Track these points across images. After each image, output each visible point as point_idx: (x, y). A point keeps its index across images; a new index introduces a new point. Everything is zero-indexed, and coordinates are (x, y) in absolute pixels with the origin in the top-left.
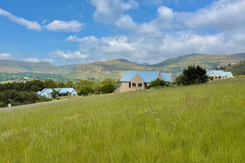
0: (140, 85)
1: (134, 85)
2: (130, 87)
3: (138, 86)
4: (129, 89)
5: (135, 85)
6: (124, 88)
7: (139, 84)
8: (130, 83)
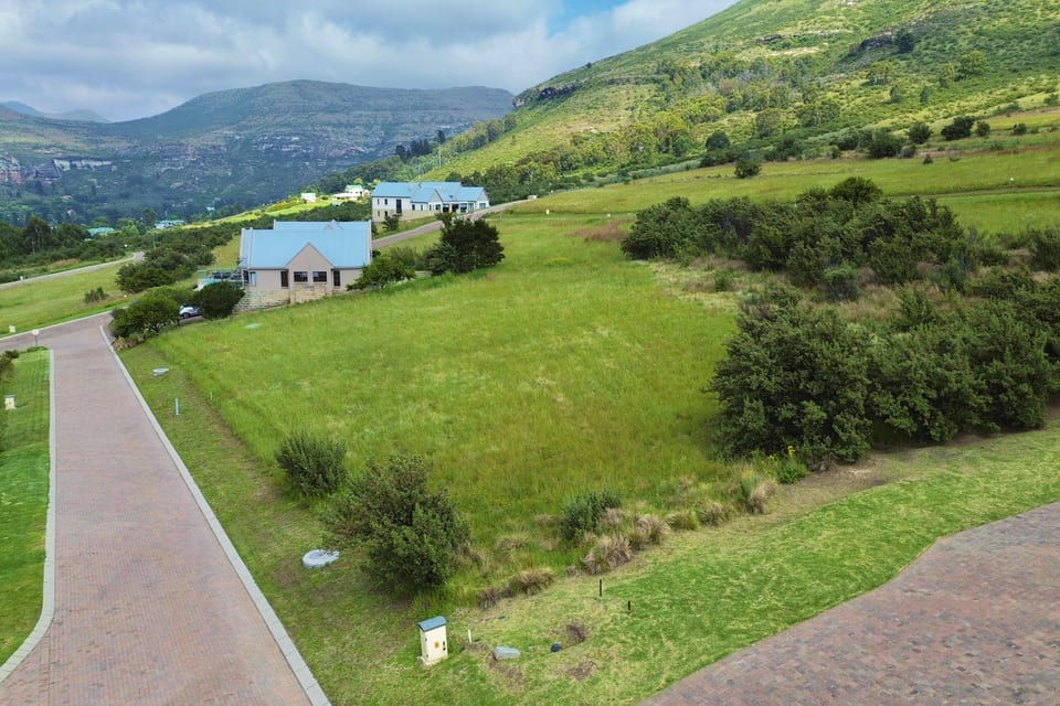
0: (321, 277)
1: (300, 277)
2: (285, 283)
3: (315, 279)
4: (283, 294)
5: (305, 279)
6: (263, 291)
7: (317, 275)
8: (284, 274)
